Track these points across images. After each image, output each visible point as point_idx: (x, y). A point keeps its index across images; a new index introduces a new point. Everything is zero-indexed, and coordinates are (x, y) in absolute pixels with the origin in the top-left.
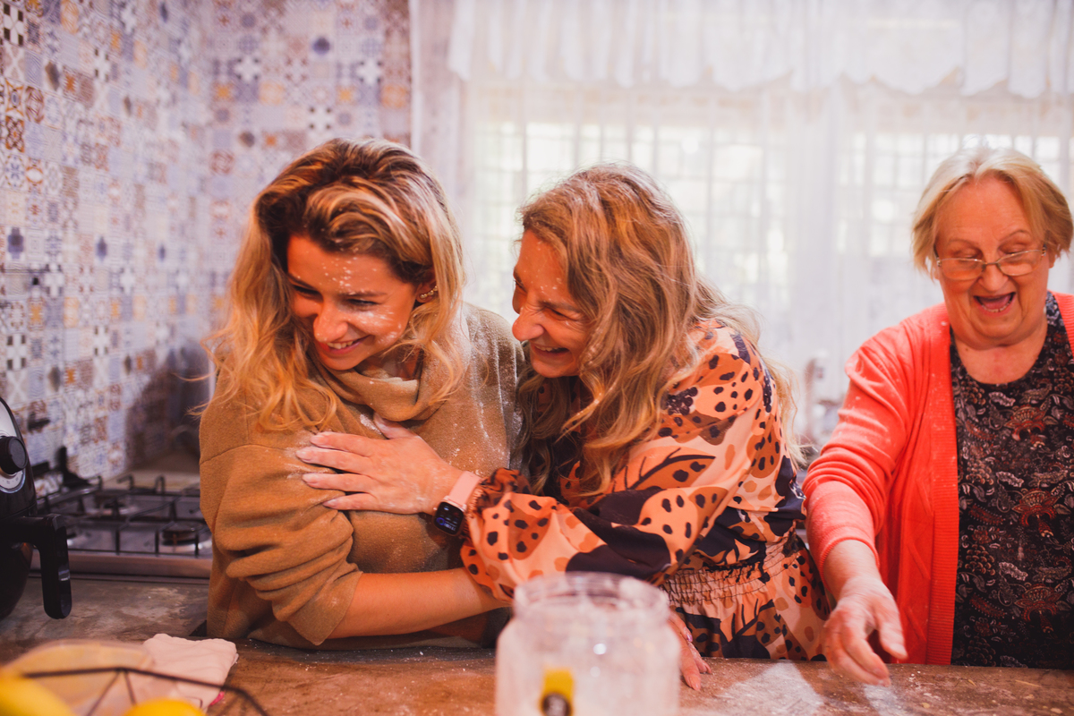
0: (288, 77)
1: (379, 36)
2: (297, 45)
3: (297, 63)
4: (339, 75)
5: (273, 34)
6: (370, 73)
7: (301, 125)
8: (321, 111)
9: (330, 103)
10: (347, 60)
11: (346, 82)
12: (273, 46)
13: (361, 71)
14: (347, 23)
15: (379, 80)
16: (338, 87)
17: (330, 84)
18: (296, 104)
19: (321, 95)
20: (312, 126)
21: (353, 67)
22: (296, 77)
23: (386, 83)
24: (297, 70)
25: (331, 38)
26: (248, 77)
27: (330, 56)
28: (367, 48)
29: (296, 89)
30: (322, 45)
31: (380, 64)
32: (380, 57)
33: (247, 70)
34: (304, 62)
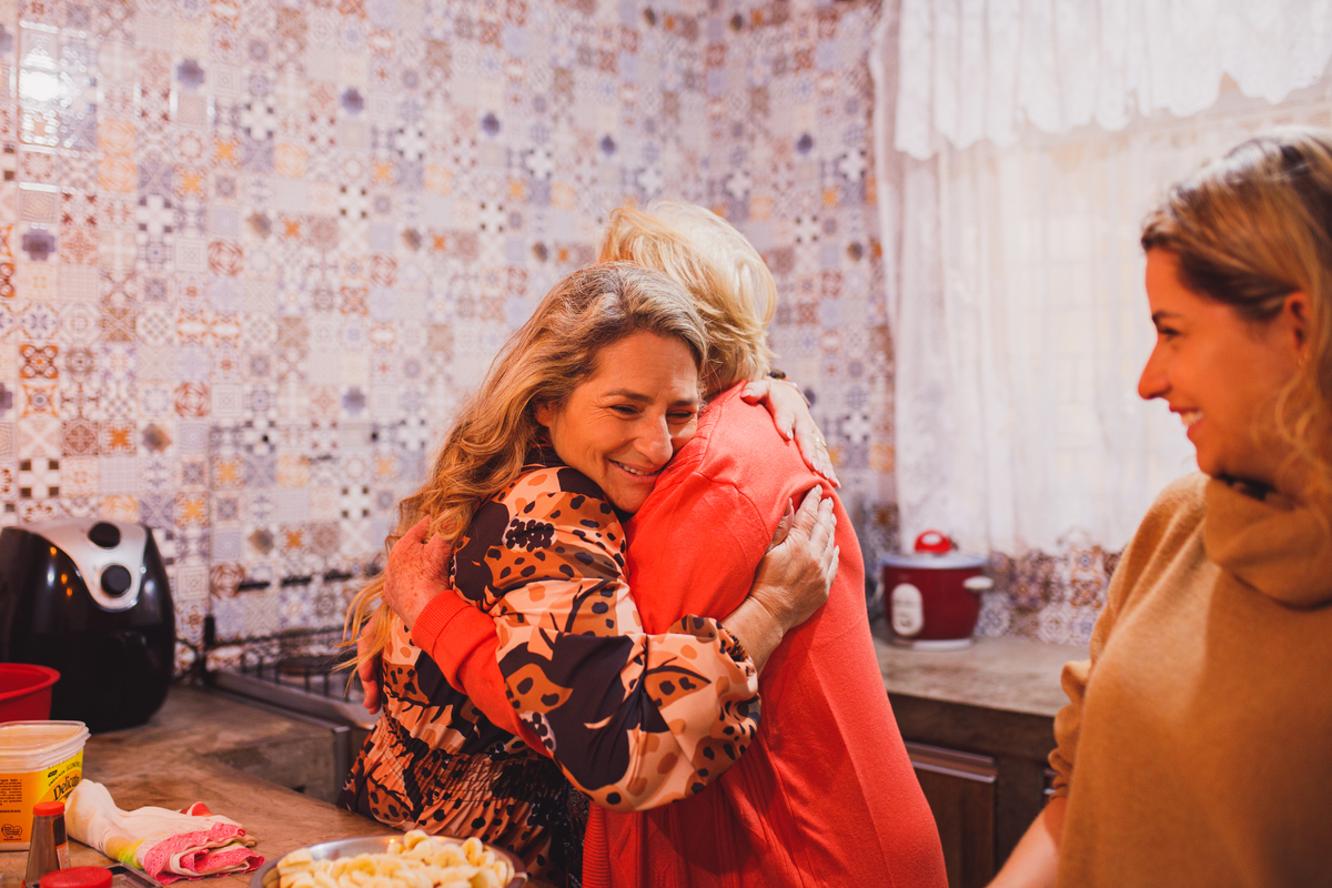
0: (775, 186)
1: (860, 121)
2: (781, 149)
3: (782, 168)
4: (823, 175)
5: (760, 140)
6: (853, 166)
7: (789, 240)
8: (806, 220)
9: (815, 211)
10: (829, 155)
11: (830, 181)
12: (761, 153)
13: (845, 166)
14: (828, 112)
15: (863, 173)
16: (823, 189)
17: (814, 188)
18: (784, 216)
19: (806, 201)
20: (799, 240)
21: (836, 162)
22: (783, 186)
23: (869, 174)
24: (783, 176)
25: (814, 133)
26: (739, 194)
27: (814, 154)
28: (849, 138)
29: (783, 199)
30: (806, 143)
31: (863, 153)
32: (862, 145)
33: (738, 185)
34: (790, 166)
